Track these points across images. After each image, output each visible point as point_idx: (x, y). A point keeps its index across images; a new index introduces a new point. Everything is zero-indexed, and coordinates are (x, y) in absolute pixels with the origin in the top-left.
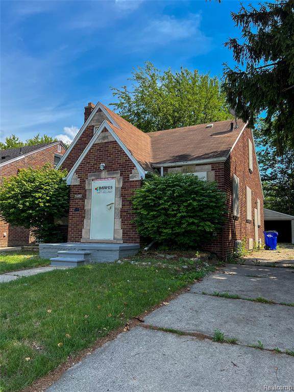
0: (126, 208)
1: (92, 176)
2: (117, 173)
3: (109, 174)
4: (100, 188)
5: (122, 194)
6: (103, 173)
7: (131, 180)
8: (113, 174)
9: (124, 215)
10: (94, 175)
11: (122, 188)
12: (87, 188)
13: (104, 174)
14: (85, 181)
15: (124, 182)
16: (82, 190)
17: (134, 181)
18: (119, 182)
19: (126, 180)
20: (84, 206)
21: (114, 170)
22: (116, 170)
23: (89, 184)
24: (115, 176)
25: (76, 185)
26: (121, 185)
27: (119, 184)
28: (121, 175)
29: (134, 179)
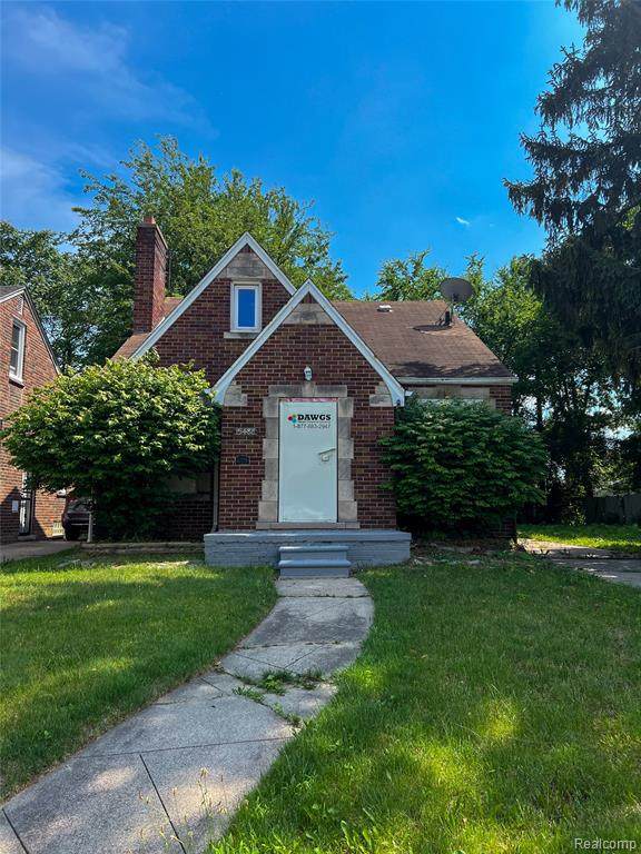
0: (365, 459)
1: (278, 391)
2: (341, 390)
3: (320, 390)
4: (301, 417)
5: (353, 433)
6: (307, 386)
7: (372, 405)
8: (332, 390)
9: (358, 473)
10: (285, 390)
11: (352, 420)
12: (266, 414)
13: (307, 389)
14: (261, 400)
15: (357, 409)
16: (254, 419)
17: (378, 408)
18: (345, 407)
19: (362, 406)
20: (260, 452)
21: (332, 384)
22: (337, 384)
23: (272, 407)
24: (336, 395)
25: (238, 408)
26: (350, 414)
27: (345, 412)
28: (350, 394)
29: (381, 404)
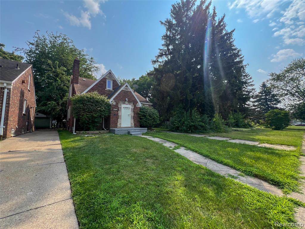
0: (135, 116)
1: (121, 102)
3: (128, 103)
4: (125, 108)
5: (133, 111)
6: (126, 102)
9: (134, 118)
12: (119, 107)
14: (118, 104)
15: (134, 107)
16: (117, 107)
18: (132, 106)
19: (135, 106)
20: (118, 114)
22: (131, 102)
23: (120, 105)
24: (131, 104)
25: (114, 105)
26: (133, 108)
27: (132, 107)
28: (133, 104)
29: (138, 106)
